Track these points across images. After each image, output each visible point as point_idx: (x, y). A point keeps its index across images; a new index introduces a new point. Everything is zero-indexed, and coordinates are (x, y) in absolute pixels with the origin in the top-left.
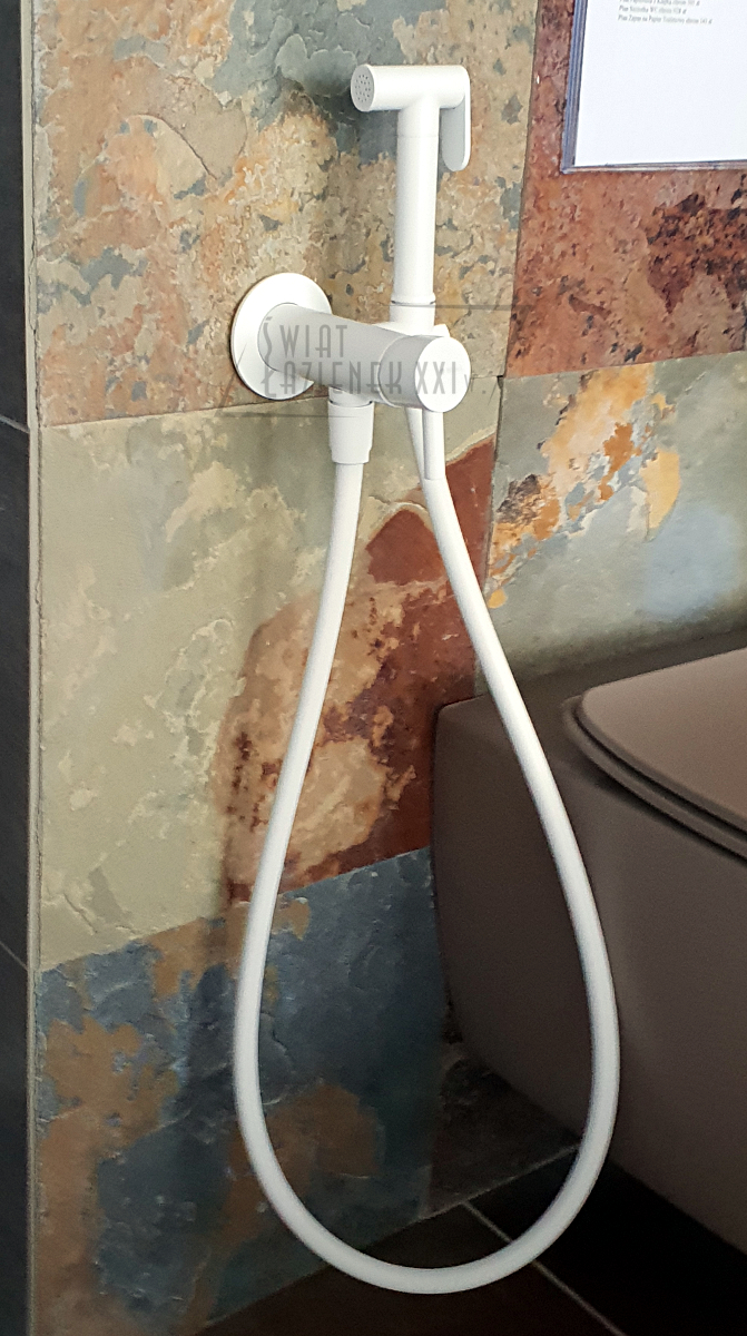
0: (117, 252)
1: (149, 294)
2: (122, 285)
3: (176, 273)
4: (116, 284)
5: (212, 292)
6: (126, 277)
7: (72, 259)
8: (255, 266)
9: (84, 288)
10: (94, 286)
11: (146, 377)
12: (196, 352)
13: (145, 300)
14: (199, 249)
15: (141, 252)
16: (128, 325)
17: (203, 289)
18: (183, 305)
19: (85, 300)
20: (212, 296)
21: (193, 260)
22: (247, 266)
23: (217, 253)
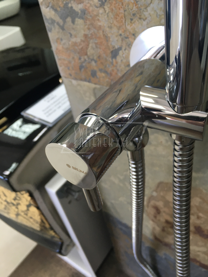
0: (70, 5)
1: (89, 29)
2: (76, 22)
3: (100, 19)
4: (73, 22)
5: (120, 32)
6: (77, 19)
7: (53, 7)
8: (146, 19)
9: (61, 22)
10: (65, 22)
11: (96, 68)
12: (117, 63)
13: (87, 32)
14: (109, 5)
15: (81, 6)
16: (82, 43)
17: (115, 30)
18: (107, 38)
19: (62, 28)
20: (121, 35)
21: (107, 12)
22: (140, 19)
23: (120, 9)
